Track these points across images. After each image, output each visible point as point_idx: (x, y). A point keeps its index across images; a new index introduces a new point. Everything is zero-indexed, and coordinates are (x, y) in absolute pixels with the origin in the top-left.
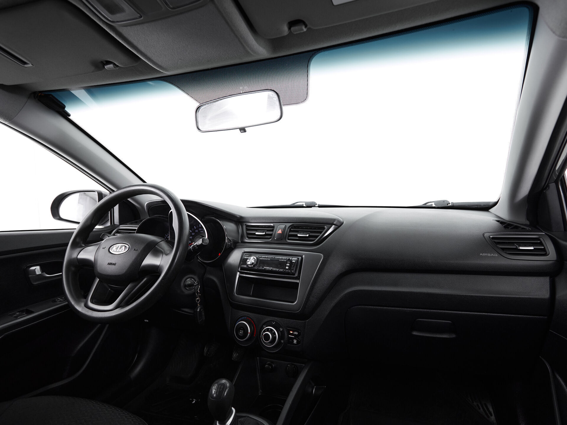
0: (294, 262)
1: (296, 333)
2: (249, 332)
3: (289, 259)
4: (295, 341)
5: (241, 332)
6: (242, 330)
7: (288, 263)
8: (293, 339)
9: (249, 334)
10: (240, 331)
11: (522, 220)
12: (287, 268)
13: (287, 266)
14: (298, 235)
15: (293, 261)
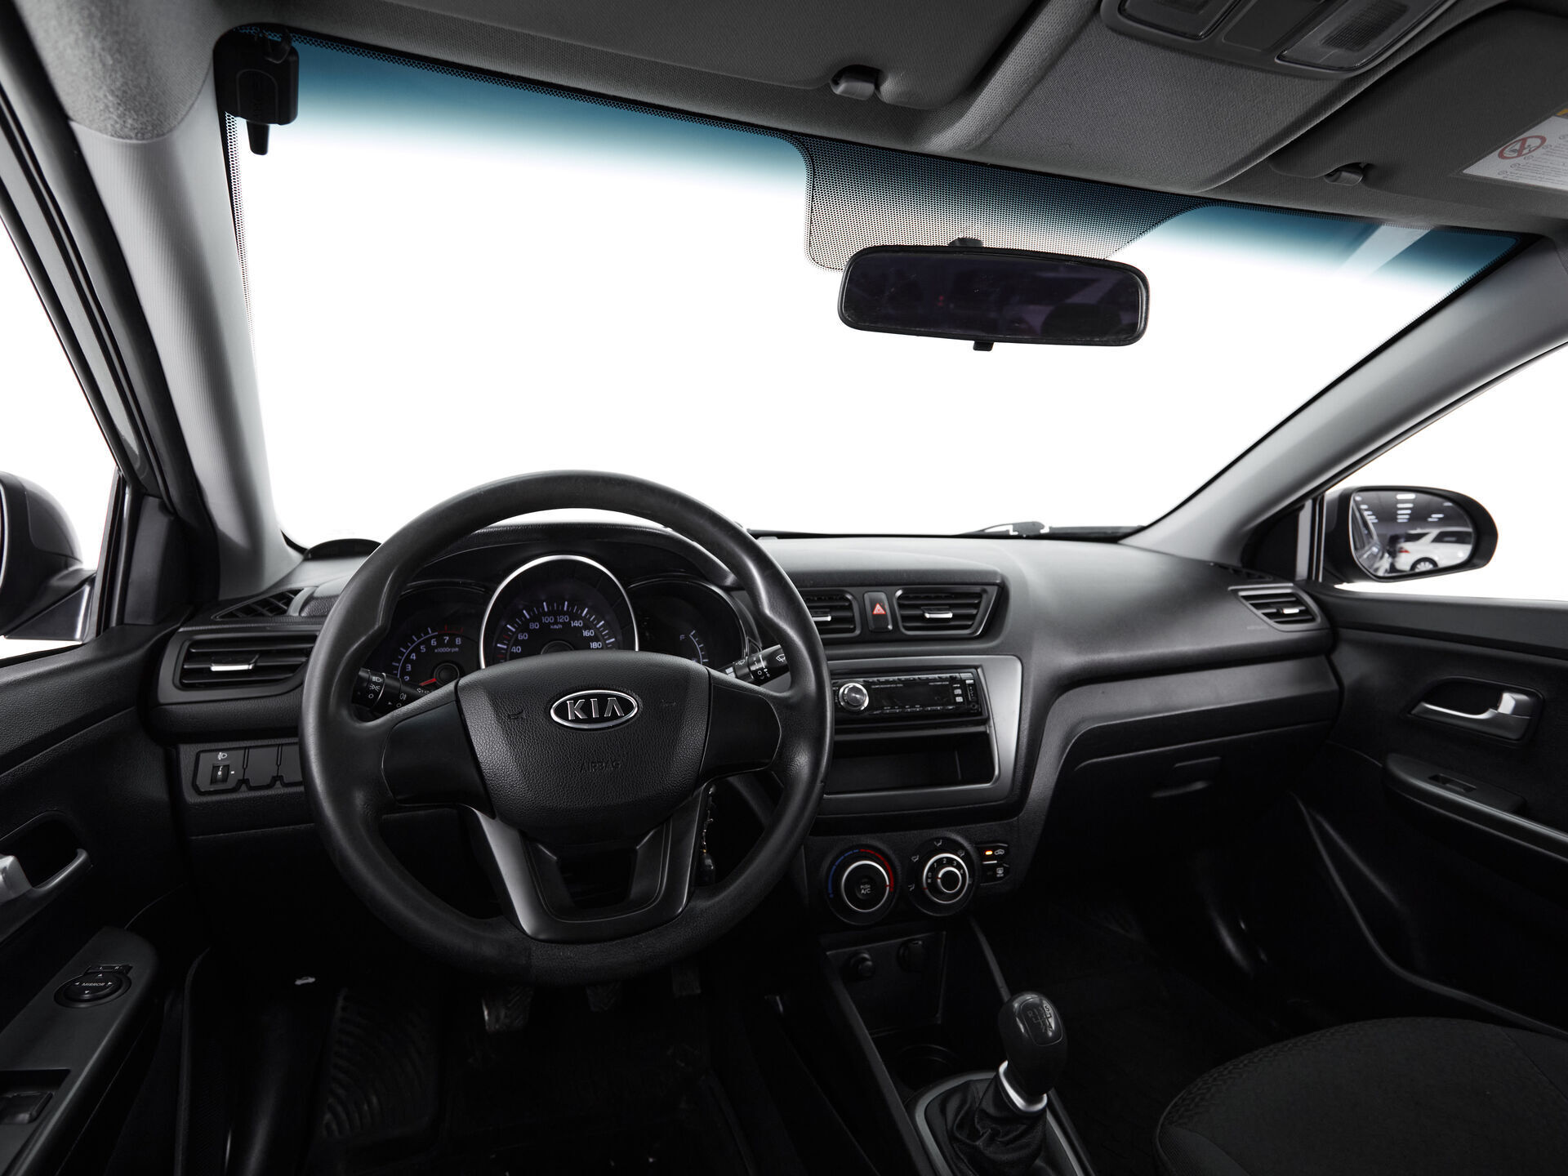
0: (970, 685)
1: (1000, 852)
2: (888, 883)
3: (956, 677)
4: (1000, 872)
5: (865, 890)
6: (864, 884)
7: (957, 688)
8: (994, 867)
9: (888, 888)
10: (862, 887)
11: (1235, 562)
12: (959, 699)
13: (958, 695)
14: (928, 616)
15: (968, 682)
